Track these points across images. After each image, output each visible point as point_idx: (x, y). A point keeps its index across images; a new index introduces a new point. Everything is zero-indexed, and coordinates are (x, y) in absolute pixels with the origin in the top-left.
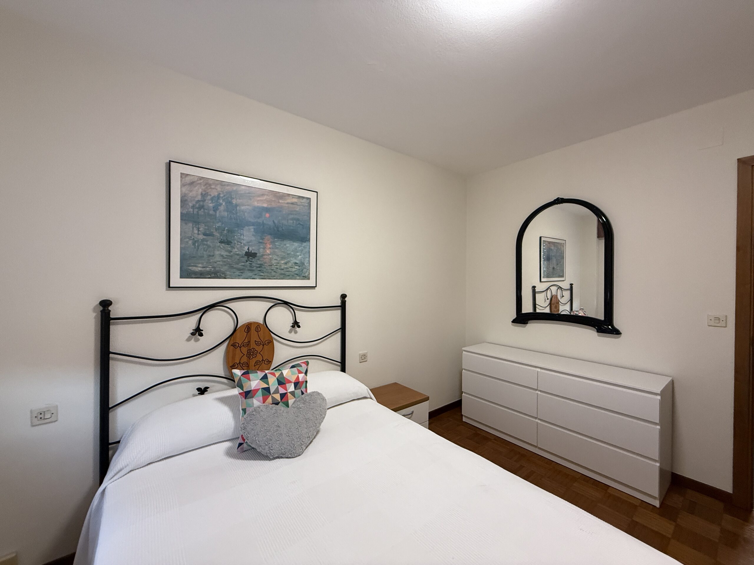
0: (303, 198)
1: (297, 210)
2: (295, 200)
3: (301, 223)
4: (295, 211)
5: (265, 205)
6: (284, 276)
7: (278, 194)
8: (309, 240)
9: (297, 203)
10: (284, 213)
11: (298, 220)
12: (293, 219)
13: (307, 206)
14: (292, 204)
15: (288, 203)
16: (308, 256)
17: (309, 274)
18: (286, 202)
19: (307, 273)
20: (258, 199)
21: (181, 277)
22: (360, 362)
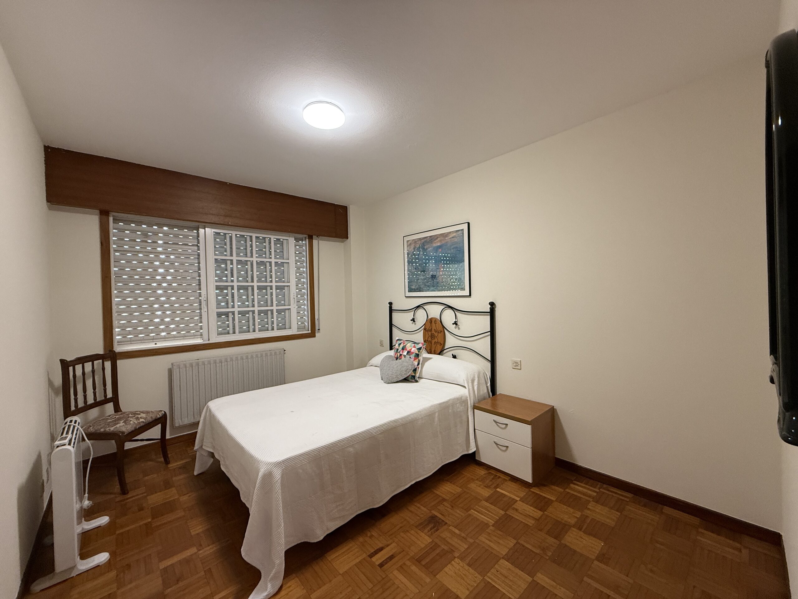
0: (459, 230)
1: (456, 240)
2: (454, 234)
3: (459, 249)
4: (455, 242)
5: (439, 244)
6: (449, 289)
7: (444, 235)
8: (464, 261)
9: (455, 236)
10: (449, 245)
11: (457, 247)
12: (453, 248)
13: (461, 236)
14: (453, 237)
15: (450, 238)
16: (463, 273)
17: (465, 286)
18: (449, 238)
19: (463, 286)
20: (435, 241)
21: (409, 292)
22: (513, 368)
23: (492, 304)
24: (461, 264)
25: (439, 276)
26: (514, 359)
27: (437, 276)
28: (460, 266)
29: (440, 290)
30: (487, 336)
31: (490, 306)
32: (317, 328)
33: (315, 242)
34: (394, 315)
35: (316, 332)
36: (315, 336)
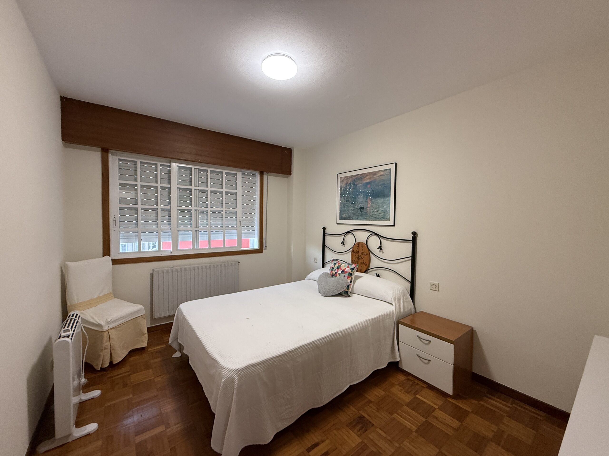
0: (387, 170)
1: (384, 178)
2: (382, 173)
3: (386, 186)
4: (383, 179)
5: (368, 181)
6: (376, 219)
7: (374, 173)
8: (390, 196)
9: (383, 174)
10: (377, 182)
11: (384, 184)
12: (381, 185)
13: (389, 174)
14: (381, 176)
15: (379, 176)
16: (389, 206)
17: (390, 217)
18: (378, 176)
19: (389, 217)
20: (365, 179)
21: (340, 220)
22: (431, 290)
23: (415, 234)
24: (387, 198)
25: (367, 208)
26: (432, 282)
27: (365, 208)
28: (387, 199)
29: (367, 219)
30: (409, 260)
31: (412, 235)
32: (264, 246)
33: (265, 177)
34: (327, 238)
35: (264, 249)
36: (262, 252)
